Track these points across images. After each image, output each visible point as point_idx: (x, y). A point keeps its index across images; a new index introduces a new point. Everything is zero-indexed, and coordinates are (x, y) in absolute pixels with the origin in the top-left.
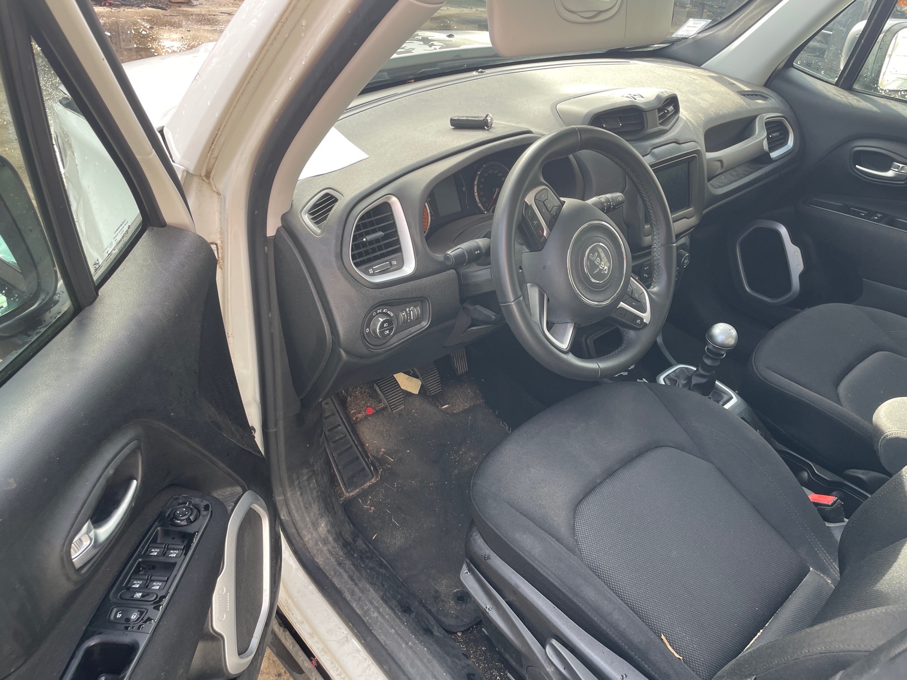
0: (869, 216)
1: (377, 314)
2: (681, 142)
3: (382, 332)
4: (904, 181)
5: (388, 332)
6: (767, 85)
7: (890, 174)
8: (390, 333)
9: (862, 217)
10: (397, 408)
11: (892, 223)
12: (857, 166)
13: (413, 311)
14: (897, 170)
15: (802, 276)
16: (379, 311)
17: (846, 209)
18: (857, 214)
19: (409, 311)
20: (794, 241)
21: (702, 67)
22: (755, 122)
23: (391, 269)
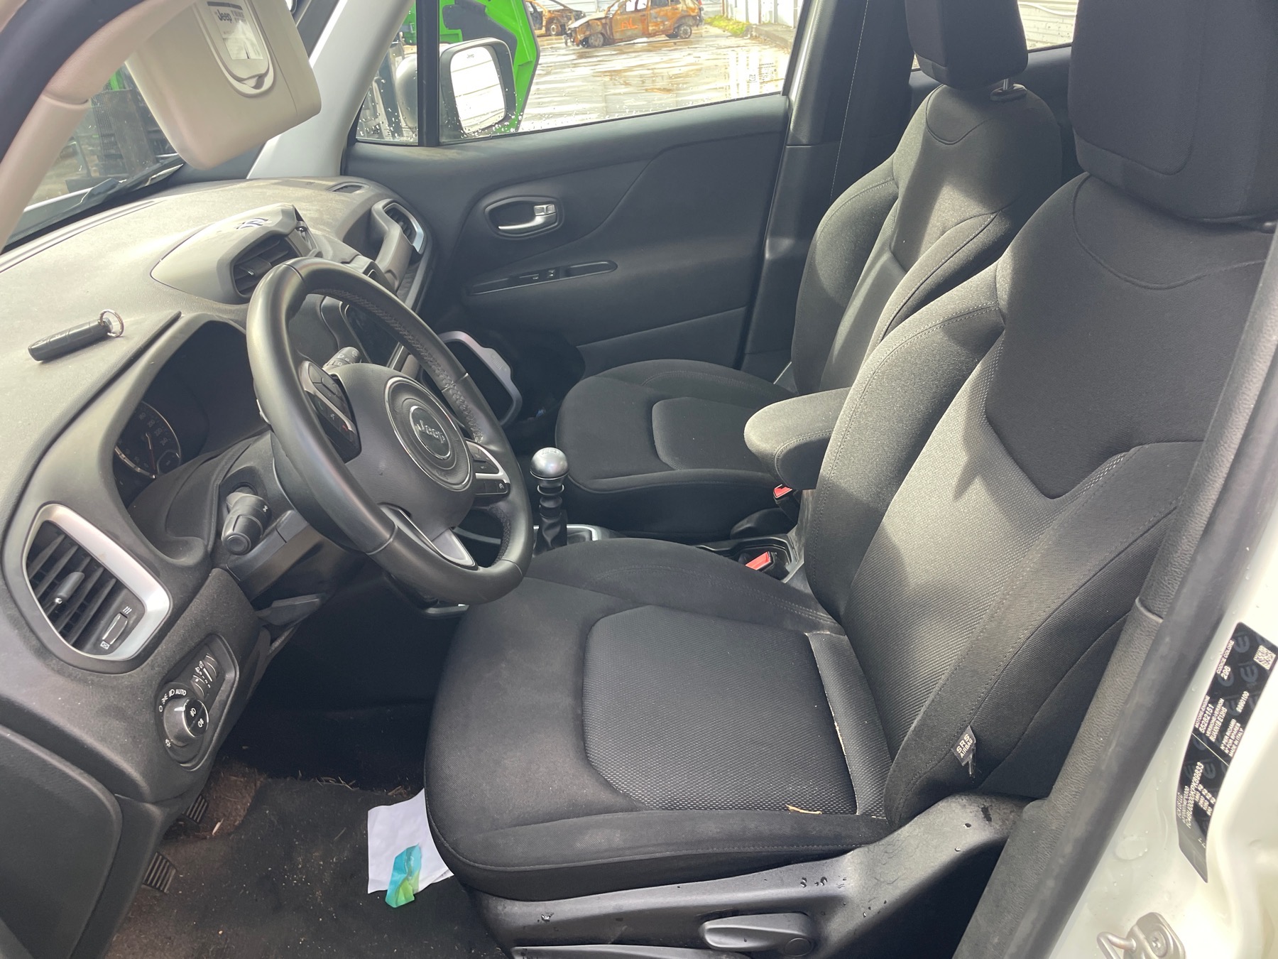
0: (543, 276)
1: (164, 707)
2: (348, 261)
3: (195, 729)
4: (555, 223)
5: (201, 722)
6: (344, 172)
7: (539, 220)
8: (205, 720)
9: (537, 281)
10: (168, 880)
11: (568, 273)
12: (500, 227)
13: (205, 668)
14: (543, 213)
15: (514, 378)
16: (164, 700)
17: (515, 281)
18: (530, 280)
19: (201, 670)
20: (483, 344)
21: (248, 178)
22: (375, 218)
23: (131, 622)
